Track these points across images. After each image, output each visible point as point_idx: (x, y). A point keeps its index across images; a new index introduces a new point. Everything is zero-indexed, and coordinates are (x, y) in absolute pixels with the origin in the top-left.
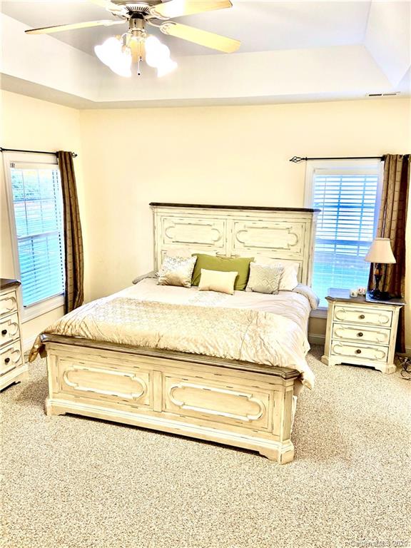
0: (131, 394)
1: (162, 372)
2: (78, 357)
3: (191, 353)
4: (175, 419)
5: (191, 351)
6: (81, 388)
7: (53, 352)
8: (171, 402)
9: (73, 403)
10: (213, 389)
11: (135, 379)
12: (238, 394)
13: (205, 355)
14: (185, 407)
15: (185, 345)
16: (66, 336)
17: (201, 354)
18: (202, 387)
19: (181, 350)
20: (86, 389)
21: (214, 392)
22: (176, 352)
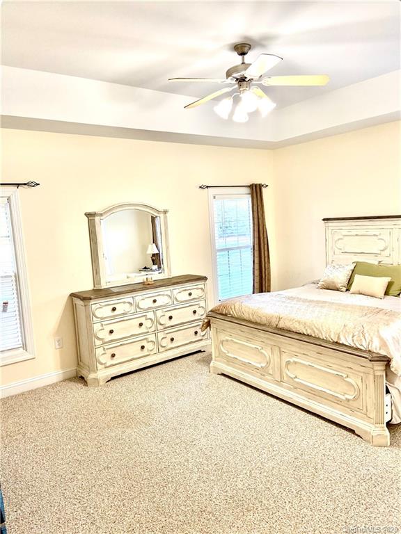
0: (260, 363)
1: (280, 348)
2: (228, 330)
3: (300, 334)
4: (290, 389)
5: (301, 331)
6: (229, 355)
7: (215, 326)
8: (287, 374)
9: (226, 366)
10: (316, 366)
11: (262, 351)
12: (336, 373)
13: (311, 336)
14: (296, 380)
15: (296, 326)
16: (222, 314)
17: (308, 335)
18: (308, 363)
19: (294, 330)
20: (233, 356)
21: (317, 369)
22: (290, 331)
